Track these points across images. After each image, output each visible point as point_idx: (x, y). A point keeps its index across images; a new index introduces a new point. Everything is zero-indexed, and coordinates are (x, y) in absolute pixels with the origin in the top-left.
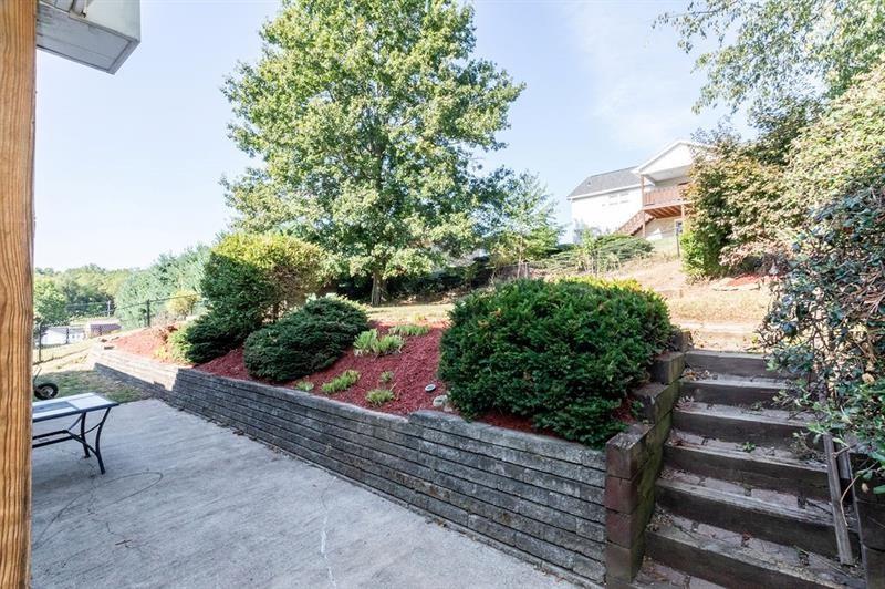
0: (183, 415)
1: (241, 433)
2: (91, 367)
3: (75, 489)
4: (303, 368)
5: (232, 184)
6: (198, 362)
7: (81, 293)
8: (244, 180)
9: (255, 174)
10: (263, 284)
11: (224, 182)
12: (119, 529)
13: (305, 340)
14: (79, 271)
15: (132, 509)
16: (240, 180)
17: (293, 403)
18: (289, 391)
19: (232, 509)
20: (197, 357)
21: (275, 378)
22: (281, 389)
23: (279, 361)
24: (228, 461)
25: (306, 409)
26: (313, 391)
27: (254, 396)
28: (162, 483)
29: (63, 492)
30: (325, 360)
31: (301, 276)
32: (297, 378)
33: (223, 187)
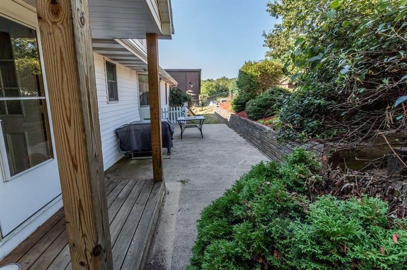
0: (230, 129)
1: (241, 136)
2: (213, 113)
3: (196, 140)
4: (263, 115)
5: (268, 35)
6: (237, 112)
7: (221, 88)
8: (273, 32)
9: (279, 27)
10: (255, 82)
11: (264, 35)
12: (200, 148)
13: (264, 104)
14: (220, 79)
15: (205, 145)
16: (272, 31)
17: (254, 126)
18: (255, 123)
19: (225, 151)
20: (237, 110)
21: (253, 118)
22: (254, 122)
23: (254, 112)
24: (232, 141)
25: (257, 129)
26: (263, 123)
27: (246, 123)
28: (214, 142)
29: (194, 140)
30: (270, 112)
31: (272, 78)
32: (260, 119)
33: (264, 37)
